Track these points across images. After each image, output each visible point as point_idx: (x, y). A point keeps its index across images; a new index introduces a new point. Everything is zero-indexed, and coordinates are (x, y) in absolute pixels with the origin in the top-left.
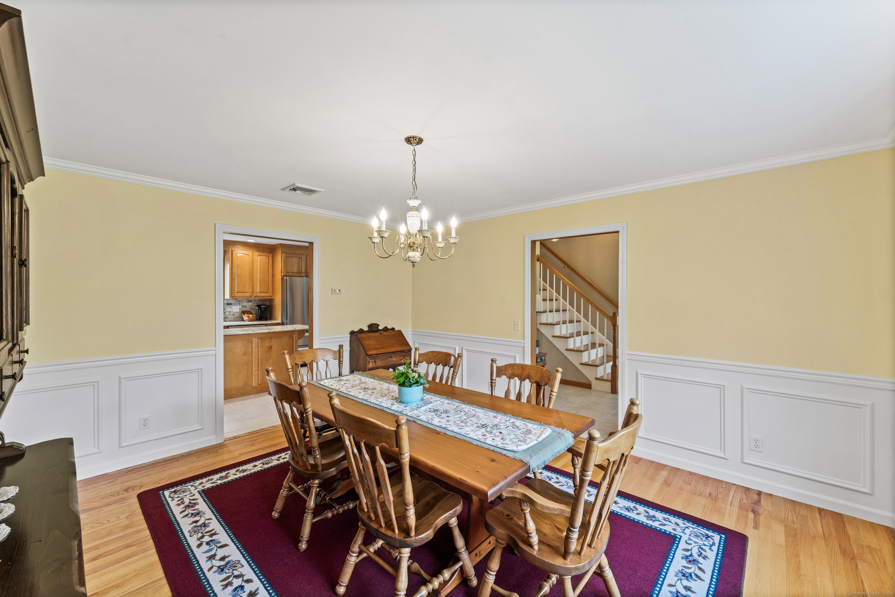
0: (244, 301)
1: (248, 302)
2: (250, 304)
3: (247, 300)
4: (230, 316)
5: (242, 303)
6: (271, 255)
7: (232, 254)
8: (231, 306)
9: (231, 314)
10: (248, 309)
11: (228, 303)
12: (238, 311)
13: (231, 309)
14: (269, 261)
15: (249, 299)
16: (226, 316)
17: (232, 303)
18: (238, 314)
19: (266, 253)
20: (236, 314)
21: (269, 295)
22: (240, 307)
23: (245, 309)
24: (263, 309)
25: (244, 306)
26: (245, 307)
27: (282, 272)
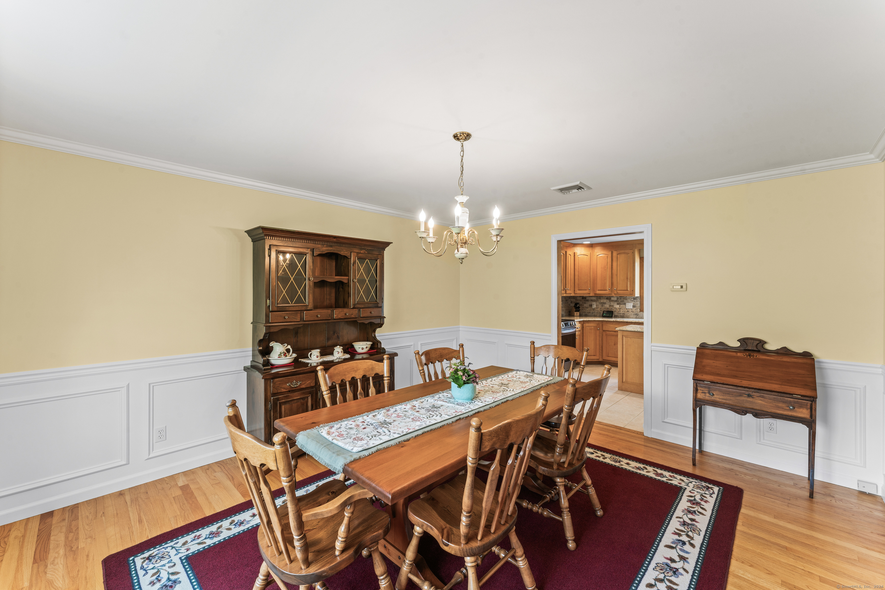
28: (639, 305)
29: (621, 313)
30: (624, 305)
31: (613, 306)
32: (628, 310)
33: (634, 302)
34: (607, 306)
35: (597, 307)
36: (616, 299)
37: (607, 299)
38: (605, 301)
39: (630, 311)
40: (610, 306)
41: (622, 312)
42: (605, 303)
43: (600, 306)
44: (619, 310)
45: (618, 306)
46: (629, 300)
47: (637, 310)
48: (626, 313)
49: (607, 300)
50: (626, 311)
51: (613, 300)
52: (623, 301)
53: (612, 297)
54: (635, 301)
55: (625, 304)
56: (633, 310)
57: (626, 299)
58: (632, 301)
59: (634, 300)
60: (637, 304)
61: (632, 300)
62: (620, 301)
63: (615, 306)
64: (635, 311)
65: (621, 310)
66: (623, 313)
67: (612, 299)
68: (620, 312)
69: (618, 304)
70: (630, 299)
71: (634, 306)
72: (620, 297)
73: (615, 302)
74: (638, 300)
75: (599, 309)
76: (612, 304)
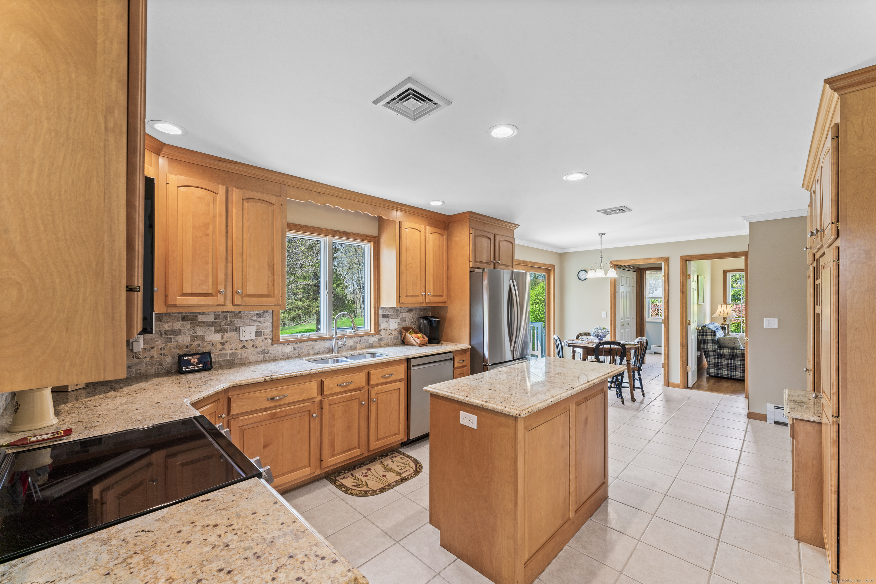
0: (403, 311)
1: (407, 312)
2: (410, 315)
3: (406, 310)
4: (386, 337)
5: (401, 314)
6: (445, 232)
7: (400, 227)
8: (387, 319)
9: (388, 334)
10: (407, 324)
11: (384, 315)
12: (397, 327)
13: (388, 324)
14: (443, 243)
15: (409, 307)
16: (381, 337)
17: (389, 313)
18: (396, 332)
19: (440, 228)
20: (393, 333)
21: (443, 301)
22: (399, 321)
23: (404, 324)
24: (434, 325)
25: (403, 318)
26: (403, 320)
27: (470, 262)
28: (270, 329)
29: (225, 355)
30: (233, 334)
31: (203, 338)
32: (245, 343)
33: (259, 324)
34: (184, 339)
35: (148, 346)
36: (211, 318)
37: (184, 319)
38: (177, 325)
39: (250, 345)
40: (194, 338)
41: (229, 352)
42: (177, 333)
43: (159, 342)
44: (220, 347)
45: (217, 338)
46: (247, 320)
47: (265, 341)
48: (239, 352)
49: (184, 323)
50: (240, 346)
51: (204, 322)
52: (232, 323)
53: (200, 313)
54: (261, 320)
55: (237, 330)
56: (257, 342)
57: (240, 318)
58: (255, 321)
59: (258, 320)
60: (266, 327)
61: (255, 318)
62: (222, 324)
63: (208, 339)
64: (261, 343)
65: (227, 346)
66: (233, 354)
67: (201, 318)
68: (224, 352)
69: (217, 332)
70: (250, 316)
71: (258, 334)
72: (223, 312)
73: (208, 326)
74: (268, 318)
75: (155, 353)
76: (200, 331)
